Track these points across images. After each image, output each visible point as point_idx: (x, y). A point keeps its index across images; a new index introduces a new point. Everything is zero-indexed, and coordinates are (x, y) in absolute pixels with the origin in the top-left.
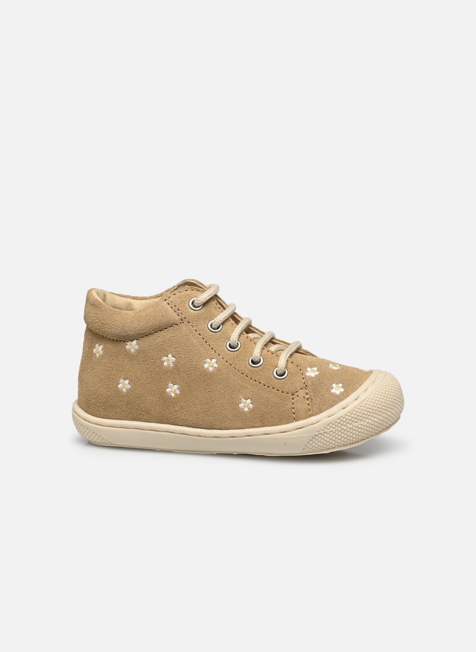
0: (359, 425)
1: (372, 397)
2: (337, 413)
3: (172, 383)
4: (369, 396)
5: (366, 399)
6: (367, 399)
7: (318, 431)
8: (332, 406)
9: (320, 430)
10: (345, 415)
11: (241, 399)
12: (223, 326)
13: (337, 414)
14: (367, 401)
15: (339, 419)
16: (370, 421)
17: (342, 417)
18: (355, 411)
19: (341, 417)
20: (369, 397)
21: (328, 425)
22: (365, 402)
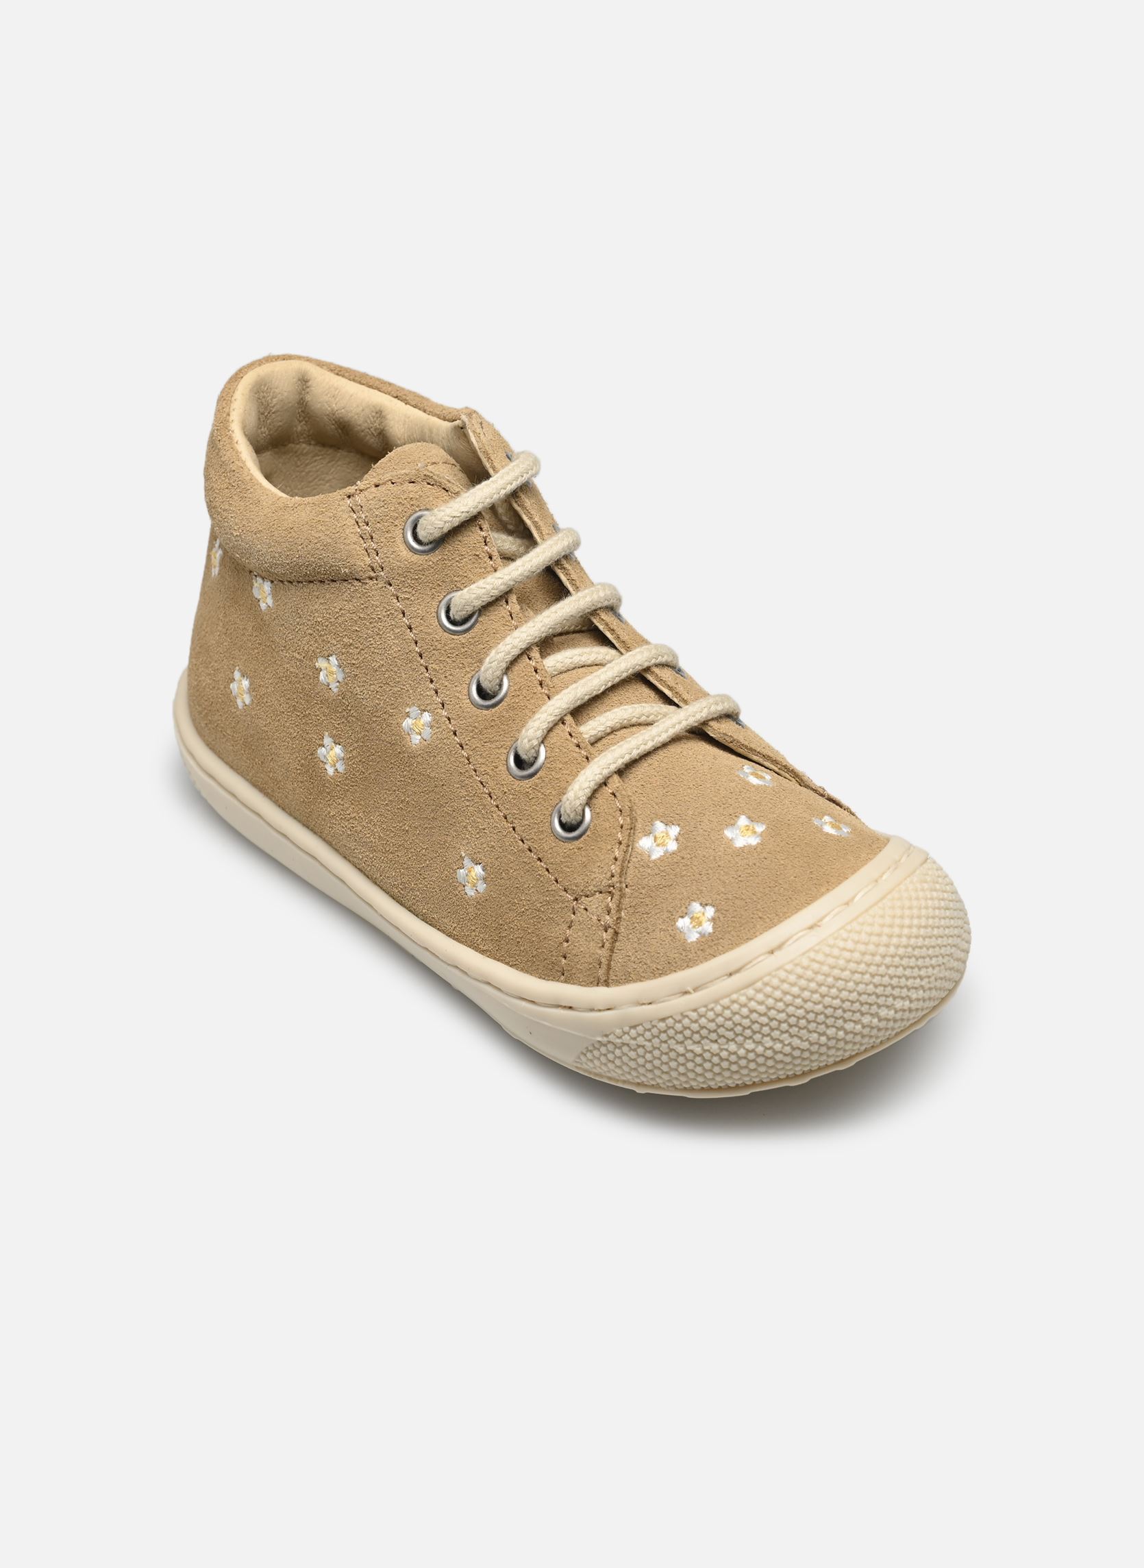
0: (722, 1050)
1: (775, 982)
2: (663, 1002)
3: (332, 736)
4: (769, 974)
5: (754, 983)
6: (759, 985)
7: (607, 1036)
8: (660, 975)
9: (610, 1034)
10: (682, 1014)
11: (462, 858)
12: (481, 619)
13: (659, 1005)
14: (759, 991)
15: (663, 1020)
16: (756, 1047)
17: (671, 1017)
18: (712, 1009)
19: (669, 1017)
20: (766, 979)
21: (634, 1027)
22: (751, 992)
